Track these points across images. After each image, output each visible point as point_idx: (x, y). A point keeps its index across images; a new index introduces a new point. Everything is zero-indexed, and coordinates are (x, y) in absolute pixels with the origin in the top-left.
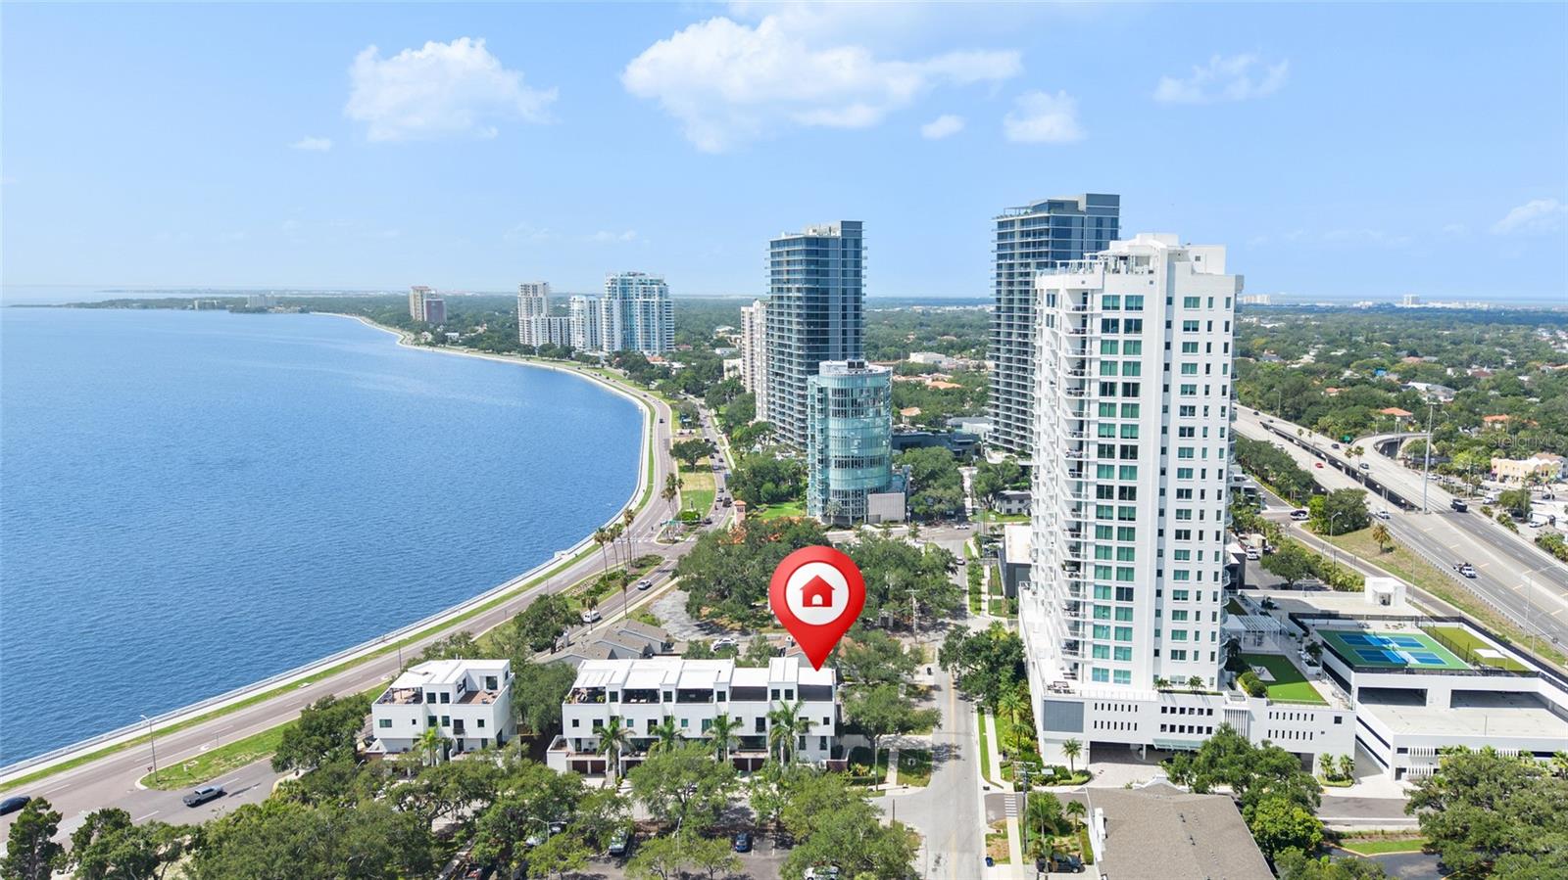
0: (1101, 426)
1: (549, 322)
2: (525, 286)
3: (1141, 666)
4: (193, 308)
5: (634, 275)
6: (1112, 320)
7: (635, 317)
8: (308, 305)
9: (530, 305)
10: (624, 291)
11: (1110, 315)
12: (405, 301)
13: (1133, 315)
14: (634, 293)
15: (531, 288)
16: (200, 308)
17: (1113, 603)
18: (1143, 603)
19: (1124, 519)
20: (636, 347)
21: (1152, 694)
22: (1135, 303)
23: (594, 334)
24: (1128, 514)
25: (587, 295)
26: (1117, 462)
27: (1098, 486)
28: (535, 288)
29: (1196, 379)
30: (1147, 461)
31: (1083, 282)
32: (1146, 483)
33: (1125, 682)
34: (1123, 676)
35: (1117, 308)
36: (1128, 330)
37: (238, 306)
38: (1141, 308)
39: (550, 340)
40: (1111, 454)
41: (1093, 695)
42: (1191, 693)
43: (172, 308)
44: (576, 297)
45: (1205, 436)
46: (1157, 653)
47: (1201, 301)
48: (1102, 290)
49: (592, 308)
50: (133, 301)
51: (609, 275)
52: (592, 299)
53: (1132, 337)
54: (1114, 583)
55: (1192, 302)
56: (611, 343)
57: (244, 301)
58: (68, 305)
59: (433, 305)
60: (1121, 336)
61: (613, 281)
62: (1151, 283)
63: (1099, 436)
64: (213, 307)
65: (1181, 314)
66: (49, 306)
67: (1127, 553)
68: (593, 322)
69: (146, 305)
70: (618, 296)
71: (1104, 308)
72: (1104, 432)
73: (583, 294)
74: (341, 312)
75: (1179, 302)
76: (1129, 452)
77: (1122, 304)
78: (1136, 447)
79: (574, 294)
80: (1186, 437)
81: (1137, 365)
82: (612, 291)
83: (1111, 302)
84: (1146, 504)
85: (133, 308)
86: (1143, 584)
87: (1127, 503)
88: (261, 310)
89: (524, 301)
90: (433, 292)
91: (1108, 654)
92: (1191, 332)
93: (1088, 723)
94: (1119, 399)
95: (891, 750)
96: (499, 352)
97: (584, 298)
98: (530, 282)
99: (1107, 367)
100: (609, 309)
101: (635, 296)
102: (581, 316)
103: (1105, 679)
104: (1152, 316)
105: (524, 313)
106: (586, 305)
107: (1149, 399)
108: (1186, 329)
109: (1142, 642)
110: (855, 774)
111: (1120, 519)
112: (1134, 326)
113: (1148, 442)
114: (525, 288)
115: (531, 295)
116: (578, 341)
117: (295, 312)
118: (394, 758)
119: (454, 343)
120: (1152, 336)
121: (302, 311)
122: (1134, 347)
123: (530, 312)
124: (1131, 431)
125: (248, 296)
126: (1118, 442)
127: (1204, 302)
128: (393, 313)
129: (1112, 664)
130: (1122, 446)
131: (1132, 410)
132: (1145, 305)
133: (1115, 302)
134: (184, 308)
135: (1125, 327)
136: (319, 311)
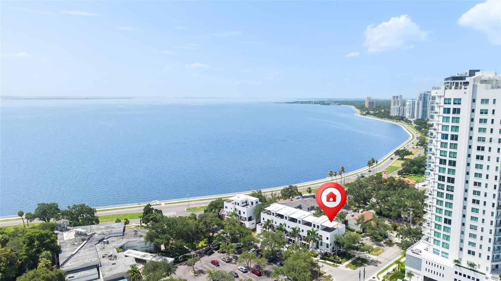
0: (441, 151)
1: (399, 108)
2: (394, 96)
3: (454, 254)
4: (313, 104)
5: (429, 92)
6: (448, 108)
7: (428, 107)
8: (340, 103)
9: (395, 103)
10: (425, 98)
11: (447, 106)
12: (364, 102)
13: (457, 106)
14: (429, 98)
15: (396, 97)
16: (314, 104)
17: (443, 224)
18: (456, 226)
19: (449, 191)
20: (427, 117)
21: (452, 265)
22: (458, 101)
23: (413, 113)
24: (451, 189)
25: (412, 99)
26: (447, 167)
27: (439, 175)
28: (397, 97)
29: (485, 135)
30: (460, 168)
31: (437, 93)
32: (459, 177)
33: (446, 257)
34: (445, 255)
35: (450, 104)
36: (454, 113)
37: (323, 103)
38: (460, 104)
39: (399, 114)
40: (445, 163)
41: (426, 258)
42: (469, 269)
43: (308, 103)
44: (408, 100)
45: (489, 160)
46: (461, 249)
47: (489, 100)
48: (444, 96)
49: (413, 103)
50: (299, 102)
51: (420, 92)
52: (414, 101)
53: (456, 115)
54: (444, 216)
55: (485, 101)
56: (418, 116)
57: (325, 101)
58: (285, 103)
59: (371, 103)
60: (451, 115)
61: (421, 94)
62: (465, 93)
63: (440, 155)
64: (317, 103)
65: (479, 106)
66: (282, 103)
67: (450, 205)
68: (413, 109)
69: (302, 103)
70: (422, 100)
71: (445, 103)
72: (452, 155)
73: (411, 99)
74: (349, 105)
75: (478, 101)
76: (453, 163)
77: (452, 102)
78: (455, 161)
79: (408, 99)
80: (480, 160)
81: (457, 127)
82: (420, 98)
83: (447, 101)
84: (459, 185)
85: (299, 103)
86: (456, 218)
87: (450, 184)
88: (328, 104)
89: (393, 101)
90: (372, 99)
91: (440, 244)
92: (484, 114)
93: (423, 268)
94: (449, 141)
95: (356, 256)
96: (382, 118)
97: (411, 100)
98: (396, 95)
99: (445, 127)
100: (418, 104)
101: (428, 99)
102: (409, 107)
103: (438, 254)
104: (465, 108)
105: (393, 105)
106: (411, 103)
107: (462, 142)
108: (481, 113)
109: (454, 242)
110: (335, 258)
111: (447, 190)
112: (457, 111)
113: (461, 160)
114: (394, 97)
115: (396, 100)
116: (407, 115)
117: (337, 105)
118: (228, 217)
119: (371, 115)
120: (465, 115)
121: (339, 105)
122: (456, 120)
123: (395, 105)
124: (454, 155)
125: (326, 100)
126: (448, 159)
127: (491, 101)
128: (360, 105)
129: (441, 249)
130: (449, 160)
131: (455, 146)
132: (462, 102)
133: (450, 101)
134: (310, 104)
135: (453, 111)
136: (344, 105)
